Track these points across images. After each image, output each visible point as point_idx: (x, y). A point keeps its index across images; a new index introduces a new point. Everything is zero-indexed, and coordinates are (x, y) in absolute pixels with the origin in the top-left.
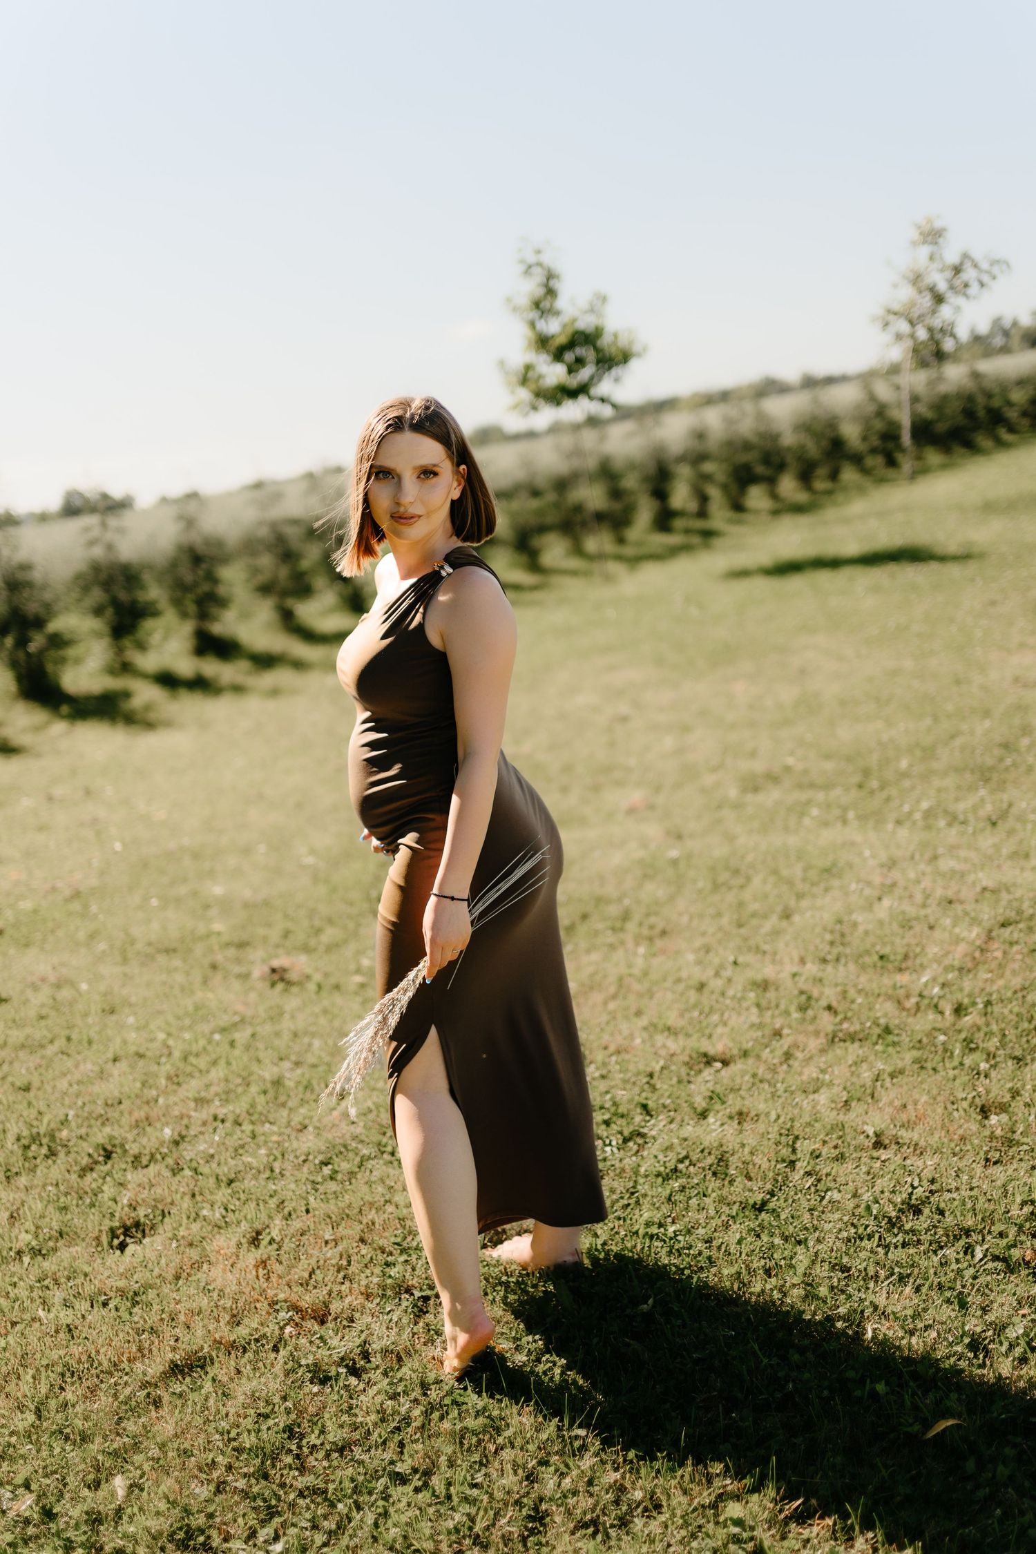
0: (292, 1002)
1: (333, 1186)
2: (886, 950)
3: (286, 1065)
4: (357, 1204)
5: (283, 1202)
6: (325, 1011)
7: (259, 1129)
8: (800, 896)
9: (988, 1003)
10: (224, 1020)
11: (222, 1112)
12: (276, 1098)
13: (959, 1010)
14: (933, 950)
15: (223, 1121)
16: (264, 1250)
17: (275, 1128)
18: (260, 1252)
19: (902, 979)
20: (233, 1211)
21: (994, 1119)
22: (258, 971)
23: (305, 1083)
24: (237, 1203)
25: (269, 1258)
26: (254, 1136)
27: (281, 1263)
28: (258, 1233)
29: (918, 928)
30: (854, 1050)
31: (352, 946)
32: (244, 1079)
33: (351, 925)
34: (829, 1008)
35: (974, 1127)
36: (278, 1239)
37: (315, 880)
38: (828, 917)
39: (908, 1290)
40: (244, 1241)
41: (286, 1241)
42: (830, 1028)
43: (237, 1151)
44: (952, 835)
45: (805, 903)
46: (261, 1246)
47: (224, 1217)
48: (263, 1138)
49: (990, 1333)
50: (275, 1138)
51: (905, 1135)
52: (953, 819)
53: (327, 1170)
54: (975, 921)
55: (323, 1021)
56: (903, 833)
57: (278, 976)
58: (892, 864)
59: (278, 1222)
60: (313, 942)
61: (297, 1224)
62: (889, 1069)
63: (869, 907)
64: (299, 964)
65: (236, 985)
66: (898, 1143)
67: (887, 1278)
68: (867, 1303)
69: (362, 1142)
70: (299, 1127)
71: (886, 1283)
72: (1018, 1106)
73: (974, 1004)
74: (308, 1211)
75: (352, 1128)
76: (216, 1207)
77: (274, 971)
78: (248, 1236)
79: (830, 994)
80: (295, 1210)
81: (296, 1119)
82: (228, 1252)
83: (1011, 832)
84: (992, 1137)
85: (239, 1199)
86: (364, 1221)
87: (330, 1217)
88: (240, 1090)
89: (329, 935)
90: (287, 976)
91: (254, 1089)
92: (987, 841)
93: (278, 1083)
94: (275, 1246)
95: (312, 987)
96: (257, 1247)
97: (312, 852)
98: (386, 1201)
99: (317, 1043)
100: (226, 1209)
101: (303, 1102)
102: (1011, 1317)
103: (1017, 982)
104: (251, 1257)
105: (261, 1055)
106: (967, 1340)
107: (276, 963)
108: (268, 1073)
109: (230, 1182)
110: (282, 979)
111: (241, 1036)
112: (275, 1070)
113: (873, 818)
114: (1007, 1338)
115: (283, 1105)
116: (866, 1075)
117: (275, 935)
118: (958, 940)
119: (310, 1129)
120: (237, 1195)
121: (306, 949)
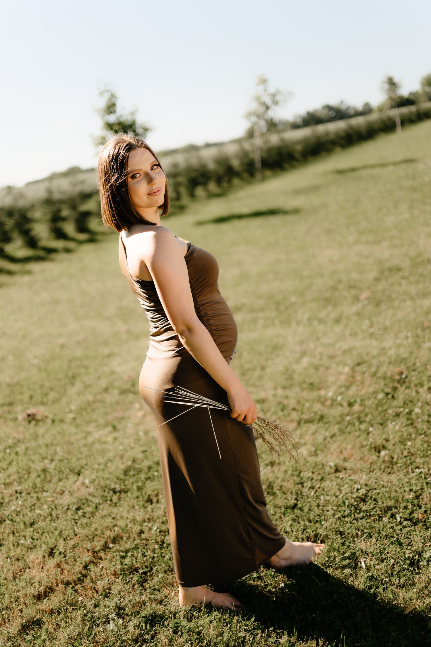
0: (41, 430)
1: (85, 521)
2: (311, 381)
3: (47, 461)
4: (100, 529)
5: (61, 532)
6: (59, 433)
7: (40, 495)
8: (267, 360)
9: (362, 401)
10: (10, 442)
11: (19, 489)
12: (45, 479)
13: (350, 405)
14: (331, 379)
15: (20, 493)
16: (57, 558)
17: (48, 494)
18: (56, 560)
19: (322, 392)
20: (37, 540)
21: (383, 453)
22: (21, 416)
23: (58, 469)
24: (38, 535)
25: (61, 562)
26: (38, 499)
27: (67, 564)
28: (52, 549)
29: (322, 370)
30: (313, 427)
31: (65, 400)
32: (27, 471)
33: (62, 391)
34: (294, 409)
35: (375, 458)
36: (63, 551)
37: (40, 370)
38: (281, 368)
39: (374, 540)
40: (46, 555)
41: (68, 551)
42: (298, 418)
43: (32, 507)
44: (321, 328)
45: (270, 363)
46: (55, 556)
47: (32, 543)
48: (43, 500)
49: (417, 557)
50: (50, 499)
51: (348, 465)
52: (320, 321)
53: (80, 512)
54: (345, 365)
55: (59, 437)
56: (301, 328)
57: (31, 418)
58: (302, 342)
59: (61, 542)
60: (45, 400)
61: (72, 543)
62: (330, 435)
63: (298, 361)
64: (40, 411)
65: (11, 424)
66: (345, 469)
67: (362, 535)
68: (357, 549)
69: (94, 496)
70: (61, 492)
71: (363, 538)
72: (390, 446)
73: (356, 401)
74: (76, 535)
75: (88, 490)
76: (27, 538)
77: (29, 415)
78: (47, 551)
79: (292, 403)
80: (69, 535)
81: (58, 489)
82: (38, 561)
83: (346, 326)
84: (384, 462)
85: (38, 533)
86: (106, 537)
87: (87, 537)
88: (26, 476)
89: (52, 396)
90: (36, 417)
91: (33, 475)
92: (338, 329)
93: (44, 471)
94: (63, 555)
95: (49, 421)
96: (53, 557)
97: (35, 357)
98: (114, 526)
99: (58, 449)
100: (33, 539)
101: (60, 480)
102: (423, 547)
103: (371, 390)
104: (51, 563)
105: (33, 458)
106: (408, 562)
107: (30, 411)
108: (38, 466)
109: (32, 524)
110: (34, 419)
111: (21, 449)
112: (41, 464)
113: (286, 323)
114: (425, 558)
115: (50, 481)
116: (320, 438)
117: (26, 397)
118: (340, 374)
119: (67, 492)
120: (37, 531)
121: (43, 404)
